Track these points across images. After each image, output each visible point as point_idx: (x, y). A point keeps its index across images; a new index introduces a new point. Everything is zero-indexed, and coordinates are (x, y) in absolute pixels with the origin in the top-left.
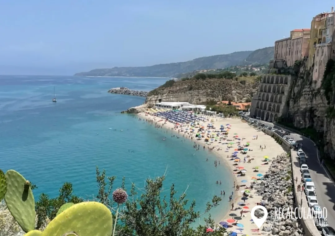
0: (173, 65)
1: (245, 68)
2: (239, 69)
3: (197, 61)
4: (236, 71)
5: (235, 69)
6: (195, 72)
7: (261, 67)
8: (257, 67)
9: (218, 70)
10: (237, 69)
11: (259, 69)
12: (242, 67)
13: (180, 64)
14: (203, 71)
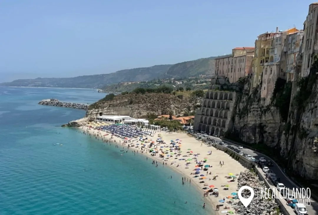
0: (97, 76)
1: (168, 81)
2: (163, 82)
3: (121, 73)
4: (160, 84)
5: (158, 82)
6: (120, 84)
7: (183, 80)
8: (179, 80)
9: (142, 82)
10: (161, 82)
11: (181, 83)
12: (165, 81)
13: (103, 76)
14: (128, 83)
